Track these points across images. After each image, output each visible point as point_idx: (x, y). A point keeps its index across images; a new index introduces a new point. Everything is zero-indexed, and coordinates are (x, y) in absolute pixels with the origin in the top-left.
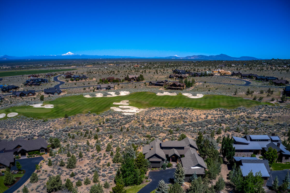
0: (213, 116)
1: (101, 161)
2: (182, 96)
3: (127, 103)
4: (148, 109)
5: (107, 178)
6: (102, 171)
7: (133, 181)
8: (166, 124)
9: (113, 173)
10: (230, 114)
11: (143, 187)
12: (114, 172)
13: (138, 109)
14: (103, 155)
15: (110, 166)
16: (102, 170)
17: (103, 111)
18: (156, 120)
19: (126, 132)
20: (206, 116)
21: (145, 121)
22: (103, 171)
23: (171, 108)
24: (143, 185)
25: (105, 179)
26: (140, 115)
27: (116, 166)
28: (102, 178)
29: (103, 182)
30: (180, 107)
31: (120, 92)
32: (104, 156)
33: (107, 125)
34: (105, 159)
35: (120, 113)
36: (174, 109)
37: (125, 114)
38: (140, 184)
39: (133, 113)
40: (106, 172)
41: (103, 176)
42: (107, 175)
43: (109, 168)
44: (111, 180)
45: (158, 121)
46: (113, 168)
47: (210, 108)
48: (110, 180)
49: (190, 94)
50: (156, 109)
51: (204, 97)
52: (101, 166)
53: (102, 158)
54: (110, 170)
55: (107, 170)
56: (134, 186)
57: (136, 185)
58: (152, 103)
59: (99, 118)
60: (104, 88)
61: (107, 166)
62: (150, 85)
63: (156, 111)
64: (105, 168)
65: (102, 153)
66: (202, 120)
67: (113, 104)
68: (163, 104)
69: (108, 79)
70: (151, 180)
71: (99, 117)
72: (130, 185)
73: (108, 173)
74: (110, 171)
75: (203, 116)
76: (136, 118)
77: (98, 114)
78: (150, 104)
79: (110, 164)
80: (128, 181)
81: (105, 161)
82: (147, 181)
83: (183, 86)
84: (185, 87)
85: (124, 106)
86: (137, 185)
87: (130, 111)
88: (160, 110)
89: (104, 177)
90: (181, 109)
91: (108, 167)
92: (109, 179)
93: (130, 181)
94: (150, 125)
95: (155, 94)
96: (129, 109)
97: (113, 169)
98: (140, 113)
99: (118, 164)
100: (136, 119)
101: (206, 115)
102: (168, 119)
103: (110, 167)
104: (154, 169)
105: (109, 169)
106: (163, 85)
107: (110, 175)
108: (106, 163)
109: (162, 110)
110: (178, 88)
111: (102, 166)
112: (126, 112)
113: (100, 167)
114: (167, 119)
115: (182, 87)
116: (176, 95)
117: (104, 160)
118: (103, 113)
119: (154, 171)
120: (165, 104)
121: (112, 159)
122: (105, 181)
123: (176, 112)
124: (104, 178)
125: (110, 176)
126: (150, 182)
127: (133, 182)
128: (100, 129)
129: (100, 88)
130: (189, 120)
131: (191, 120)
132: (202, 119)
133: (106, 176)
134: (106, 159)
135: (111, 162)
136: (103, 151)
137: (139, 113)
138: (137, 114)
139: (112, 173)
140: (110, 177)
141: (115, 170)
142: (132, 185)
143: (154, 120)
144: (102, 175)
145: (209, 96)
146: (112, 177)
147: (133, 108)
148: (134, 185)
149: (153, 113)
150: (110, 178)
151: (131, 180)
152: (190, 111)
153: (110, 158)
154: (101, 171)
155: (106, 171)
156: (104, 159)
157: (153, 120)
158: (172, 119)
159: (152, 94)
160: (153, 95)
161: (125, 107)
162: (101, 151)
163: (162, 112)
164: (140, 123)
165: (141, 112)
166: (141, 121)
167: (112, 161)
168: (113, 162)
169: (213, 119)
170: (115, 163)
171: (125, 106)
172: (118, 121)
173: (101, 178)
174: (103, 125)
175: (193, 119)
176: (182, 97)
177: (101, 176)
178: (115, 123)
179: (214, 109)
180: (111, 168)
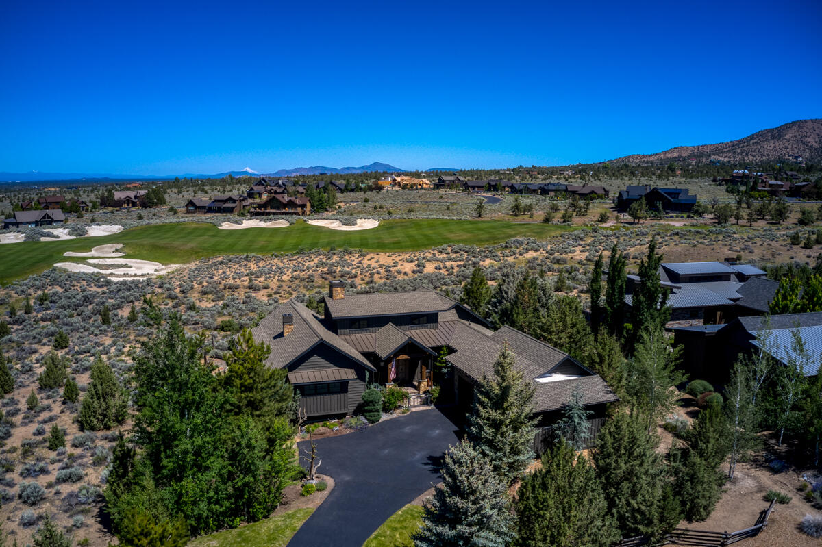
0: (442, 266)
1: (13, 431)
2: (308, 227)
3: (117, 250)
4: (197, 263)
5: (54, 510)
6: (21, 474)
7: (229, 497)
8: (280, 296)
9: (86, 479)
10: (494, 257)
11: (299, 524)
12: (90, 471)
13: (161, 264)
14: (23, 406)
15: (64, 446)
16: (19, 468)
17: (26, 273)
18: (237, 287)
19: (127, 324)
20: (419, 266)
21: (197, 295)
22: (27, 473)
23: (282, 255)
24: (292, 516)
25: (40, 517)
26: (174, 280)
27: (99, 443)
28: (19, 513)
29: (29, 531)
30: (313, 250)
31: (87, 228)
32: (30, 409)
33: (40, 315)
34: (36, 420)
35: (94, 279)
36: (295, 257)
37: (115, 279)
38: (269, 511)
39: (143, 275)
40: (43, 480)
41: (25, 502)
42: (53, 491)
43: (59, 454)
44: (81, 518)
45: (248, 290)
46: (85, 456)
47: (419, 246)
48: (71, 516)
49: (333, 223)
50: (230, 261)
51: (383, 225)
52: (14, 450)
53: (18, 419)
54: (67, 467)
55: (51, 467)
56: (234, 531)
57: (244, 524)
58: (209, 245)
59: (10, 296)
60: (30, 223)
61: (50, 448)
62: (188, 212)
63: (230, 267)
64: (39, 459)
65: (20, 399)
66: (406, 277)
67: (64, 255)
68: (251, 246)
69: (45, 204)
70: (330, 482)
71: (7, 294)
72: (207, 529)
73: (60, 481)
74: (64, 471)
75: (409, 267)
76: (160, 287)
77: (5, 284)
78: (204, 249)
79: (67, 438)
80: (194, 503)
81: (33, 427)
82: (306, 492)
83: (303, 206)
84: (308, 209)
85: (107, 259)
86: (253, 519)
87: (131, 271)
88: (245, 262)
89: (34, 504)
90: (319, 255)
91: (53, 455)
92: (66, 511)
93: (209, 499)
94: (221, 303)
95: (216, 226)
96: (126, 266)
97: (85, 460)
98: (171, 276)
99: (109, 433)
100: (160, 290)
101: (417, 262)
102: (283, 281)
103: (63, 453)
104: (320, 428)
105: (60, 461)
106: (233, 208)
107: (66, 489)
108: (40, 438)
109: (250, 261)
110: (287, 210)
111: (20, 451)
112: (117, 276)
113: (9, 455)
114: (278, 284)
115: (299, 210)
116: (288, 225)
117: (32, 425)
118: (26, 279)
119: (325, 436)
120: (258, 247)
121: (75, 415)
122: (41, 525)
123: (307, 264)
124: (29, 512)
125: (71, 495)
126: (326, 492)
127: (227, 503)
128: (12, 330)
129: (13, 224)
130: (362, 279)
131: (367, 279)
132: (406, 274)
133: (43, 499)
134: (40, 419)
135: (68, 431)
136: (22, 390)
137: (168, 275)
138: (160, 277)
139: (80, 478)
140: (74, 501)
141: (98, 462)
142: (219, 527)
143: (229, 288)
144: (20, 497)
145: (397, 223)
146: (84, 500)
147: (142, 263)
148: (231, 527)
149: (220, 272)
150: (71, 505)
151: (212, 494)
152: (354, 256)
153: (62, 412)
154: (14, 476)
155: (43, 471)
156: (31, 422)
157: (225, 288)
158: (297, 281)
159: (205, 226)
160: (207, 230)
161: (108, 262)
162: (16, 392)
163: (253, 266)
164: (175, 301)
165: (173, 272)
166: (180, 296)
167: (76, 425)
168: (82, 429)
169: (444, 272)
170: (93, 428)
171: (111, 259)
172: (87, 300)
173: (16, 509)
174: (26, 316)
175: (376, 276)
176: (310, 229)
177: (13, 504)
178: (76, 306)
179: (433, 247)
180: (71, 456)
